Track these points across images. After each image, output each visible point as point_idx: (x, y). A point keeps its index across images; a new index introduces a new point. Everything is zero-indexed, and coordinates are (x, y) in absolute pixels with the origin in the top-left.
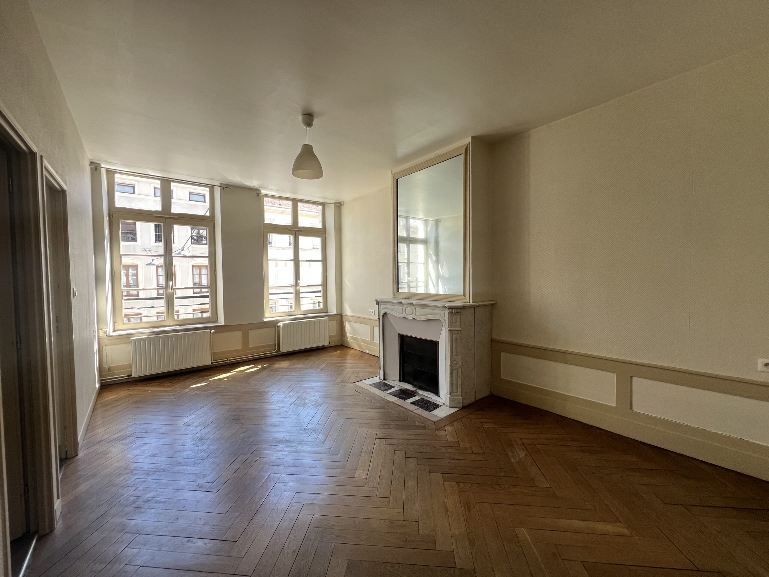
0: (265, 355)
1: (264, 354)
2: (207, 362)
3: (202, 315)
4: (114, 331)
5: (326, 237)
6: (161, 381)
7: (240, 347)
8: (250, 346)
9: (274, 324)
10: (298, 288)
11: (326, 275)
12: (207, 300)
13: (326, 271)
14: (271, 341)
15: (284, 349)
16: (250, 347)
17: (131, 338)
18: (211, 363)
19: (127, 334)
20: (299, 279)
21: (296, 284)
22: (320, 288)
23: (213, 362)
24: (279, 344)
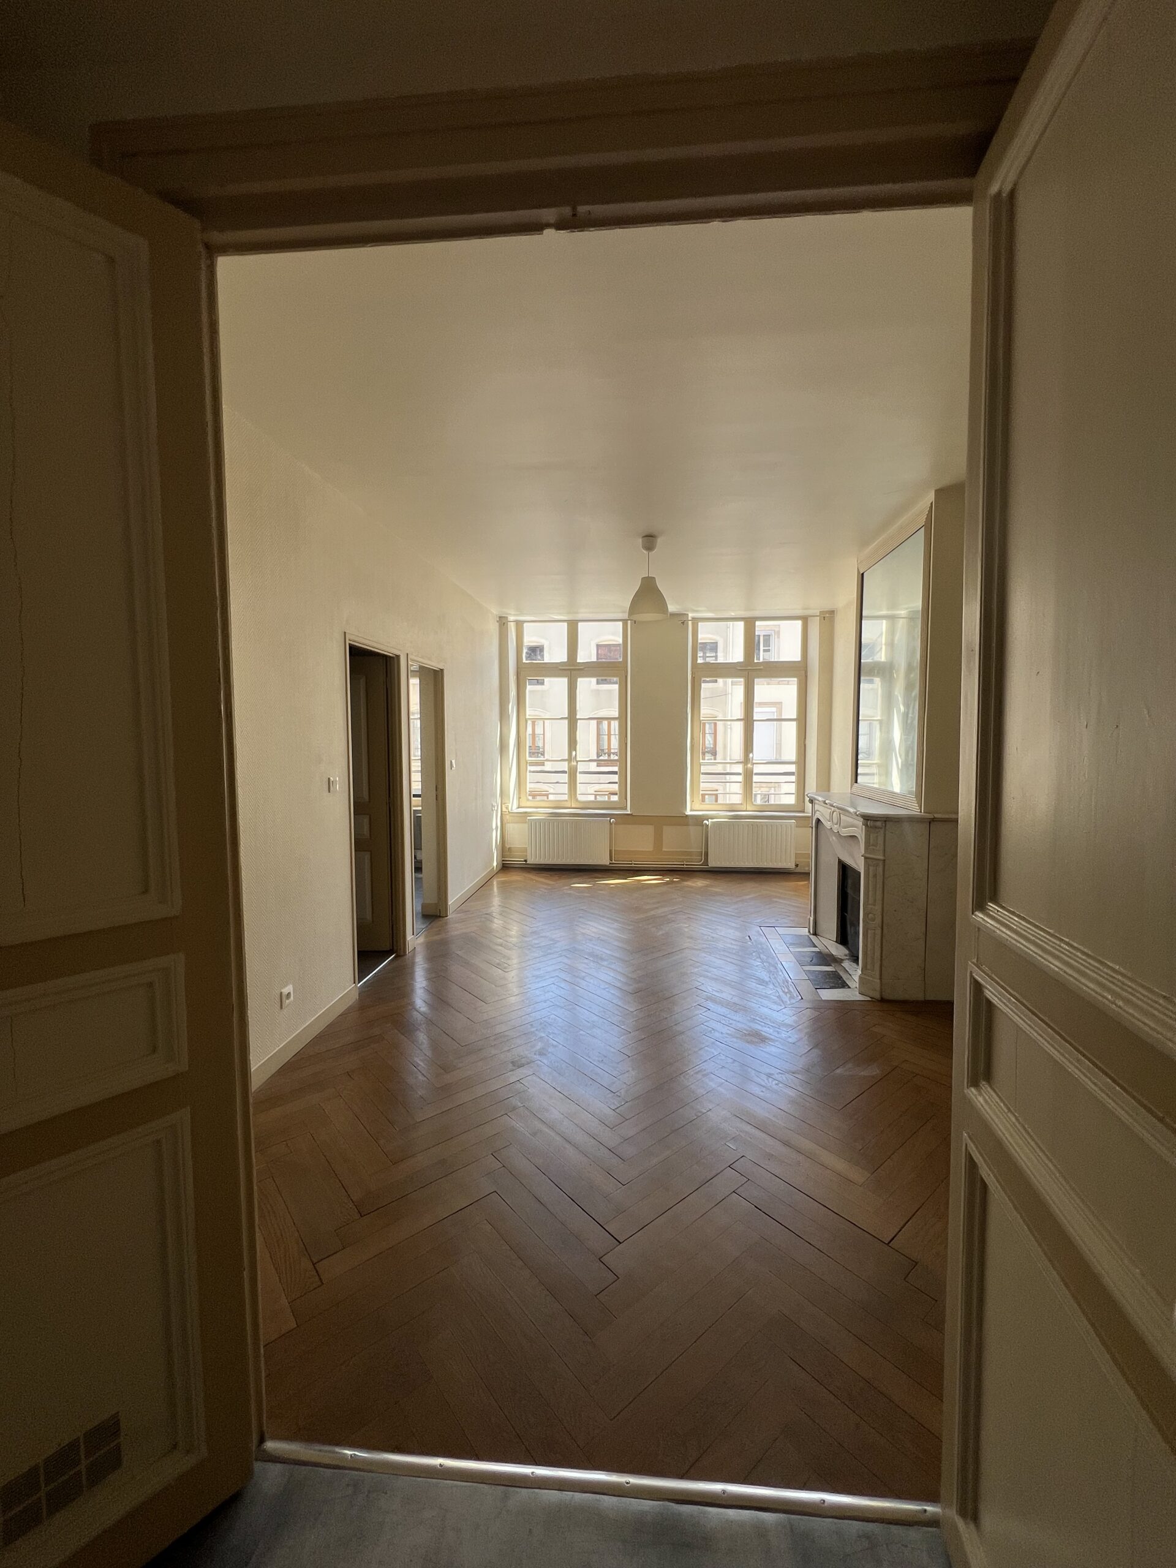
0: (685, 866)
1: (683, 865)
2: (604, 860)
3: (609, 798)
4: (518, 808)
5: (806, 676)
6: (552, 873)
7: (649, 847)
8: (664, 849)
9: (699, 821)
10: (749, 766)
11: (805, 745)
12: (616, 778)
13: (805, 738)
14: (695, 847)
15: (713, 863)
16: (665, 851)
17: (528, 818)
18: (610, 864)
19: (526, 813)
20: (752, 751)
21: (746, 760)
22: (792, 768)
23: (613, 862)
24: (707, 854)
